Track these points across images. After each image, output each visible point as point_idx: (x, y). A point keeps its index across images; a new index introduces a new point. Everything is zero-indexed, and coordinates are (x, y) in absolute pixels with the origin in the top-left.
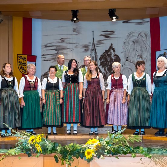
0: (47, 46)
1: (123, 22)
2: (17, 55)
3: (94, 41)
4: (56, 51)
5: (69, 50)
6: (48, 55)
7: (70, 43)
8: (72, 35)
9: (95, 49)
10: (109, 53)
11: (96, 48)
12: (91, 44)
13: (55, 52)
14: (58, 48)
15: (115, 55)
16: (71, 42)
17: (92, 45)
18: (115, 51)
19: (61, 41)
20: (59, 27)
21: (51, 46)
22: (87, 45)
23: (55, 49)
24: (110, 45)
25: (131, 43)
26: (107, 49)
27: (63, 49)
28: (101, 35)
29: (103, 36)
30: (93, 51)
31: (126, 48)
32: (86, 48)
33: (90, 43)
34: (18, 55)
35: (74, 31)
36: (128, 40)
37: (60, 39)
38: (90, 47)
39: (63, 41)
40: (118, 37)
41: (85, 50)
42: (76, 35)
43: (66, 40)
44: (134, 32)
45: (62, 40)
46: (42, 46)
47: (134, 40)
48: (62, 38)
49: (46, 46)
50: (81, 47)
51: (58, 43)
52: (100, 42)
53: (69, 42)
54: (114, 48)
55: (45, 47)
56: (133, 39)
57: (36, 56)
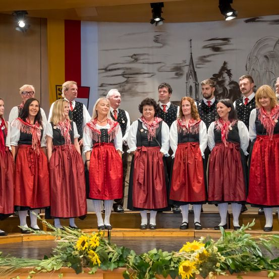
0: (108, 69)
1: (247, 21)
2: (56, 86)
3: (192, 58)
4: (124, 78)
5: (146, 75)
6: (111, 85)
7: (149, 63)
8: (152, 47)
9: (195, 73)
10: (220, 79)
11: (196, 70)
12: (188, 63)
13: (123, 80)
14: (128, 72)
15: (231, 83)
16: (151, 61)
17: (189, 65)
18: (231, 74)
19: (133, 60)
20: (129, 34)
21: (115, 69)
22: (179, 66)
23: (123, 75)
24: (222, 65)
25: (262, 59)
26: (217, 72)
27: (137, 74)
28: (205, 47)
29: (209, 49)
30: (191, 76)
31: (251, 69)
32: (178, 70)
33: (185, 62)
34: (58, 87)
35: (156, 41)
36: (255, 55)
37: (132, 57)
38: (186, 70)
39: (136, 60)
40: (236, 50)
41: (177, 74)
42: (160, 47)
43: (142, 57)
44: (267, 39)
45: (135, 58)
46: (99, 69)
47: (267, 54)
48: (135, 55)
49: (106, 70)
50: (169, 69)
51: (127, 63)
52: (203, 59)
53: (146, 61)
54: (229, 69)
55: (104, 71)
56: (265, 51)
57: (89, 88)
